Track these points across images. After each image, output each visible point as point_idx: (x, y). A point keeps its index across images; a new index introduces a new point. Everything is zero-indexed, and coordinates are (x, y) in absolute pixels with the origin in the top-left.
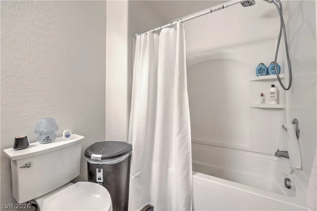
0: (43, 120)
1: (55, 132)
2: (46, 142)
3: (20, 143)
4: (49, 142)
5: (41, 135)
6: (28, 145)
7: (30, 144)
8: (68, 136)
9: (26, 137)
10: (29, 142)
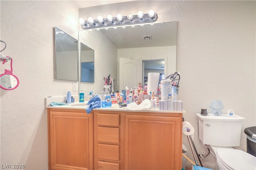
0: (215, 101)
1: (222, 110)
2: (216, 115)
3: (203, 112)
4: (218, 115)
5: (213, 109)
6: (207, 114)
7: (208, 114)
8: (231, 114)
9: (206, 109)
10: (207, 112)
